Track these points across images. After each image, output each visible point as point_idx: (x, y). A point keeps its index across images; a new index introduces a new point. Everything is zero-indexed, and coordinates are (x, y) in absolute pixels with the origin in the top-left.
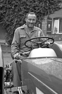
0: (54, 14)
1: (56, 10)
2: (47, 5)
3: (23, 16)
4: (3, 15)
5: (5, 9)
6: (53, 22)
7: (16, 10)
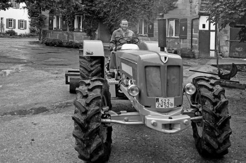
0: (167, 14)
1: (171, 10)
2: (159, 3)
3: (131, 15)
4: (107, 13)
5: (108, 7)
6: (167, 23)
7: (122, 9)
